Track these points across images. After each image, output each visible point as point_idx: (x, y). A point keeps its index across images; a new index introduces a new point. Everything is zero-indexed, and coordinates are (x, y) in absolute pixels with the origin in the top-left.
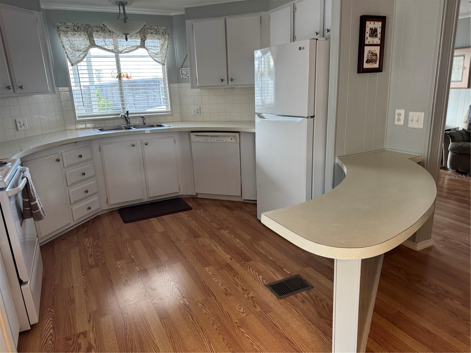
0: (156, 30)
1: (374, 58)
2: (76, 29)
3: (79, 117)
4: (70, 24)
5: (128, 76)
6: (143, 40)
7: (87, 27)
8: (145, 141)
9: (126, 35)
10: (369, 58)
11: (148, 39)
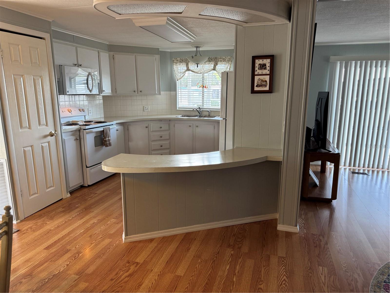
0: (224, 59)
1: (264, 83)
2: (181, 61)
3: (178, 108)
4: (179, 59)
5: (206, 86)
6: (215, 65)
7: (186, 60)
8: (197, 125)
9: (197, 64)
10: (259, 84)
11: (219, 65)
